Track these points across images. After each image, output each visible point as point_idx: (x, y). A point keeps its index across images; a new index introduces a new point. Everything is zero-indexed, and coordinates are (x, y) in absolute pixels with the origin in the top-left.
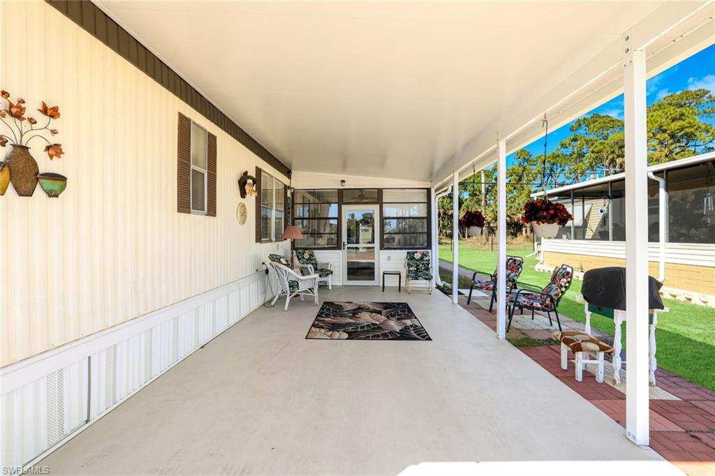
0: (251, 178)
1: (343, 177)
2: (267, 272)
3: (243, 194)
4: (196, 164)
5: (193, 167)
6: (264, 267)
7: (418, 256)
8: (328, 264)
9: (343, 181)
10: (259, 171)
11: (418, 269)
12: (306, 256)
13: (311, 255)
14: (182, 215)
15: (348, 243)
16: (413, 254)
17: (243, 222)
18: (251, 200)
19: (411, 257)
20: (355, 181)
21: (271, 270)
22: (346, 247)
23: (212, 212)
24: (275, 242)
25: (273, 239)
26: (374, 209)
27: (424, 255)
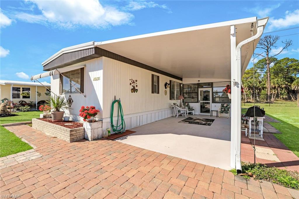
0: (168, 84)
1: (199, 79)
2: (173, 108)
3: (166, 88)
4: (155, 83)
5: (154, 84)
6: (172, 107)
7: (225, 105)
8: (193, 107)
9: (199, 81)
10: (170, 81)
11: (225, 110)
12: (186, 104)
13: (188, 104)
14: (152, 94)
15: (201, 101)
16: (223, 105)
17: (166, 95)
18: (168, 89)
19: (223, 106)
20: (203, 81)
21: (174, 108)
22: (200, 102)
23: (158, 93)
24: (176, 100)
25: (176, 99)
26: (210, 89)
27: (228, 105)
